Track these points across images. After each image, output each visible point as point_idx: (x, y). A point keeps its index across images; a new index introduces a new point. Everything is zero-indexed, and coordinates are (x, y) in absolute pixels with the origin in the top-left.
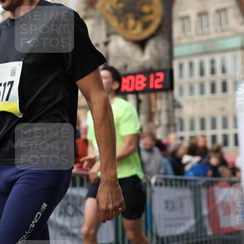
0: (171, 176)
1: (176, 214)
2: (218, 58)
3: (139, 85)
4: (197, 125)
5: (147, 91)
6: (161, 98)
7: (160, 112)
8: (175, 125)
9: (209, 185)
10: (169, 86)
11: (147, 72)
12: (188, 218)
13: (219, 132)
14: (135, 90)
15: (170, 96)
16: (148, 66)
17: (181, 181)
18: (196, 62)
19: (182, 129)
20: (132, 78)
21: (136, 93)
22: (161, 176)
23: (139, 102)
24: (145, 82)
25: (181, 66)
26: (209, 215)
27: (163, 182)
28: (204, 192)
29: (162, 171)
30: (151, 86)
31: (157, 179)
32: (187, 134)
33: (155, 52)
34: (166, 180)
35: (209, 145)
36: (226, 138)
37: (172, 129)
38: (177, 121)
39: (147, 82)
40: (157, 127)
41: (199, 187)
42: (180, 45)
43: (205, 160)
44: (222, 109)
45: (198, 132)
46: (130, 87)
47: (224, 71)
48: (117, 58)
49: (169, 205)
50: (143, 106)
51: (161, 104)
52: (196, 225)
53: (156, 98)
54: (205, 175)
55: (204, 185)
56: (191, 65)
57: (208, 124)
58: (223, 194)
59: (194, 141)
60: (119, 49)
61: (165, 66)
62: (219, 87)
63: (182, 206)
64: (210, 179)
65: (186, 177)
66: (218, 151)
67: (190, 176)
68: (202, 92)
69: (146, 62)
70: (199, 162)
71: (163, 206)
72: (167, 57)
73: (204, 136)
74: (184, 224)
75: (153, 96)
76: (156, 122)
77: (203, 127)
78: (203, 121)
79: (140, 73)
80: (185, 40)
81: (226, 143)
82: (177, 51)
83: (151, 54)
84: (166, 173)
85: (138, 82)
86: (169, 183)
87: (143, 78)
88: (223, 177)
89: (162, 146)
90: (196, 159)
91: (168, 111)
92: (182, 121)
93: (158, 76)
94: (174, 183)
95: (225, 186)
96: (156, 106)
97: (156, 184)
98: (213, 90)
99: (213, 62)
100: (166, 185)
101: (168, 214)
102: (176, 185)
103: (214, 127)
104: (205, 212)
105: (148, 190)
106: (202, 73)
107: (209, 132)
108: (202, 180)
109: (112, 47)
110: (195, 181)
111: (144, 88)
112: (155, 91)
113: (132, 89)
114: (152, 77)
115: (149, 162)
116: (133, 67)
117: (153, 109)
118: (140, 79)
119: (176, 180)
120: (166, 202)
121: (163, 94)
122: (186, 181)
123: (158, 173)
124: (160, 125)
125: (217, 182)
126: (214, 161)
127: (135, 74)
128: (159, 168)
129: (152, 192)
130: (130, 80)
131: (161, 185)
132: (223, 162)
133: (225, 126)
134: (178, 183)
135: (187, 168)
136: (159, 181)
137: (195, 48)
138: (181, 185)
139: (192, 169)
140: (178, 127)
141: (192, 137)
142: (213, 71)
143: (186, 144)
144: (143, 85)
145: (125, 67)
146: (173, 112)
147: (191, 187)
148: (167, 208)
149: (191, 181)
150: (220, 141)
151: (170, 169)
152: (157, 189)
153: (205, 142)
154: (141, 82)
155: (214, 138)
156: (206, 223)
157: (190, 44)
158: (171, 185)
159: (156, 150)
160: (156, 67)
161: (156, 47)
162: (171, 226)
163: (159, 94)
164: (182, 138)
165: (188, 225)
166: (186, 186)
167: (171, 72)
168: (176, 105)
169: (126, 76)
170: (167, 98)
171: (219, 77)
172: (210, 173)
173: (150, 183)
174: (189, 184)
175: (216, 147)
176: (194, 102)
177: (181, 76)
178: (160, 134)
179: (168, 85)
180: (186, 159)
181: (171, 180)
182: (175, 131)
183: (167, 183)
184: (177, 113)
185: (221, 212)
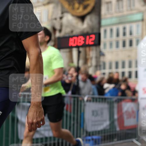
0: (97, 96)
1: (99, 118)
2: (128, 26)
3: (80, 43)
4: (114, 66)
5: (85, 46)
6: (93, 50)
7: (91, 58)
8: (100, 66)
9: (119, 101)
10: (98, 43)
11: (85, 35)
12: (105, 121)
13: (127, 70)
14: (77, 45)
15: (98, 49)
16: (85, 31)
17: (102, 99)
18: (115, 28)
19: (104, 68)
20: (76, 38)
21: (78, 47)
22: (91, 96)
23: (79, 52)
24: (83, 41)
25: (105, 31)
26: (118, 119)
27: (92, 100)
28: (116, 105)
29: (91, 93)
30: (87, 43)
31: (88, 98)
32: (107, 71)
33: (90, 23)
34: (93, 98)
35: (120, 78)
36: (130, 74)
37: (98, 68)
38: (102, 64)
39: (85, 41)
40: (89, 67)
41: (113, 102)
42: (106, 19)
43: (117, 86)
44: (129, 56)
45: (114, 70)
46: (74, 43)
47: (131, 34)
48: (67, 26)
49: (95, 113)
50: (82, 55)
51: (92, 53)
52: (110, 125)
53: (90, 50)
54: (117, 95)
55: (116, 101)
56: (111, 30)
57: (120, 65)
58: (127, 106)
59: (111, 75)
60: (68, 21)
61: (95, 31)
62: (127, 43)
63: (102, 113)
64: (119, 97)
65: (106, 96)
66: (125, 81)
67: (108, 96)
68: (117, 46)
69: (84, 29)
70: (114, 88)
71: (91, 113)
72: (97, 26)
73: (117, 73)
74: (102, 124)
75: (88, 49)
76: (89, 64)
77: (117, 67)
78: (117, 64)
79: (80, 35)
80: (108, 16)
81: (130, 76)
82: (103, 22)
83: (88, 24)
84: (93, 94)
85: (79, 41)
86: (95, 100)
87: (82, 38)
88: (128, 96)
90: (112, 86)
91: (96, 58)
92: (104, 64)
93: (91, 37)
94: (98, 100)
95: (128, 102)
96: (89, 55)
97: (87, 101)
98: (124, 45)
99: (124, 28)
100: (93, 101)
101: (93, 118)
102: (99, 101)
103: (123, 67)
104: (116, 117)
105: (83, 104)
106: (118, 35)
107: (120, 70)
108: (115, 98)
109: (64, 20)
110: (111, 99)
111: (83, 44)
112: (89, 46)
113: (75, 45)
114: (88, 37)
115: (84, 88)
116: (76, 32)
117: (88, 57)
118: (80, 39)
119: (99, 98)
120: (93, 112)
121: (94, 48)
122: (105, 99)
123: (89, 94)
124: (91, 66)
125: (124, 100)
126: (123, 87)
127: (77, 36)
128: (90, 91)
129: (85, 105)
130: (75, 40)
131: (90, 101)
132: (128, 88)
133: (130, 66)
134: (101, 100)
135: (107, 91)
136: (89, 99)
137: (114, 20)
138: (102, 101)
140: (102, 67)
141: (110, 73)
142: (124, 34)
143: (106, 77)
144: (82, 43)
145: (72, 32)
146: (99, 58)
147: (108, 102)
148: (93, 114)
149: (108, 99)
150: (127, 75)
151: (96, 92)
152: (88, 104)
153: (118, 76)
154: (81, 41)
155: (123, 73)
156: (116, 123)
157: (112, 18)
158: (96, 101)
159: (88, 81)
160: (90, 32)
161: (91, 20)
162: (95, 125)
163: (91, 48)
164: (104, 74)
165: (106, 124)
166: (105, 101)
167: (99, 35)
168: (101, 54)
169: (72, 37)
170: (96, 50)
171: (128, 37)
172: (120, 94)
173: (83, 100)
174: (107, 100)
175: (124, 78)
176: (112, 52)
177: (105, 37)
178: (91, 71)
180: (106, 86)
181: (96, 99)
182: (100, 69)
183: (94, 100)
184: (102, 59)
185: (125, 117)
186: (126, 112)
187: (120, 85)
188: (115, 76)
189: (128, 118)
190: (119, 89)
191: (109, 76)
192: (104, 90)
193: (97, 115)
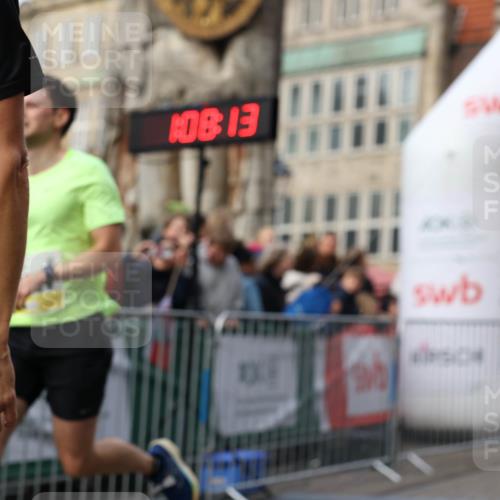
0: (257, 314)
1: (260, 389)
2: (372, 75)
3: (207, 131)
4: (320, 210)
5: (223, 142)
6: (250, 156)
7: (245, 186)
8: (273, 211)
9: (333, 331)
10: (268, 132)
11: (225, 103)
12: (283, 398)
13: (363, 225)
14: (197, 139)
15: (268, 152)
16: (228, 91)
17: (276, 323)
18: (328, 82)
19: (288, 219)
20: (193, 115)
21: (199, 145)
22: (237, 314)
23: (203, 164)
24: (219, 124)
25: (296, 92)
26: (328, 392)
27: (240, 326)
28: (320, 345)
29: (239, 303)
30: (232, 131)
31: (228, 319)
32: (297, 229)
33: (244, 63)
34: (245, 321)
35: (341, 252)
36: (375, 237)
37: (267, 218)
38: (279, 204)
39: (224, 124)
40: (236, 215)
41: (313, 335)
42: (298, 48)
43: (330, 281)
44: (373, 178)
45: (320, 225)
46: (188, 132)
47: (382, 100)
48: (165, 75)
49: (248, 372)
50: (212, 173)
51: (248, 168)
52: (300, 412)
53: (240, 156)
54: (326, 310)
55: (322, 331)
56: (317, 89)
57: (342, 208)
58: (360, 349)
59: (310, 243)
60: (170, 57)
61: (262, 91)
62: (370, 134)
63: (273, 373)
64: (334, 318)
65: (287, 316)
66: (357, 261)
67: (295, 314)
68: (335, 143)
69: (223, 84)
70: (317, 286)
71: (235, 373)
72: (268, 74)
73: (332, 234)
74: (274, 410)
75: (233, 152)
76: (236, 205)
77: (330, 215)
78: (331, 203)
79: (211, 105)
80: (308, 39)
81: (374, 246)
82: (290, 61)
83: (237, 68)
84: (247, 308)
85: (204, 124)
86: (251, 327)
87: (215, 115)
89: (243, 254)
90: (310, 280)
91: (262, 182)
92: (288, 203)
93: (247, 111)
94: (261, 327)
95: (365, 333)
96: (237, 172)
97: (224, 330)
98: (358, 140)
99: (361, 83)
100: (245, 332)
101: (244, 391)
102: (266, 333)
103: (353, 214)
104: (320, 384)
105: (208, 342)
106: (338, 105)
107: (342, 225)
108: (319, 321)
109: (157, 53)
110: (304, 323)
111: (217, 136)
112: (239, 141)
113: (190, 138)
114: (234, 113)
115: (214, 285)
116: (197, 93)
117: (232, 179)
118: (209, 119)
119: (266, 322)
120: (243, 368)
121: (255, 149)
122: (286, 324)
123: (231, 307)
124: (243, 211)
125: (348, 326)
126: (349, 283)
127: (199, 108)
128: (235, 297)
129: (215, 346)
130: (189, 121)
131: (234, 331)
132: (367, 286)
133: (375, 212)
134: (271, 328)
135: (292, 297)
136: (232, 324)
137: (327, 55)
138: (276, 331)
139: (302, 299)
140: (280, 215)
141: (306, 236)
142: (360, 102)
143: (294, 249)
144: (216, 130)
145: (182, 93)
146: (272, 185)
147: (295, 336)
148: (243, 377)
149: (296, 323)
150: (363, 242)
151: (255, 299)
152: (226, 341)
154: (210, 124)
155: (351, 236)
156: (320, 406)
157: (319, 46)
158: (256, 331)
159: (231, 262)
160: (244, 93)
161: (248, 53)
162: (247, 414)
163: (247, 149)
164: (286, 238)
165: (285, 410)
166: (285, 332)
167: (274, 103)
168: (279, 170)
169: (180, 111)
170: (262, 157)
171: (372, 111)
172: (336, 306)
173: (212, 327)
174: (291, 329)
175: (353, 253)
176: (316, 164)
177: (294, 111)
178: (241, 230)
179: (266, 130)
180: (291, 278)
181: (256, 323)
182: (273, 223)
183: (247, 327)
184: (281, 187)
185: (351, 383)
186: (357, 367)
187: (340, 276)
188: (324, 247)
189: (360, 388)
190: (335, 288)
191: (303, 243)
192: (283, 293)
193: (257, 378)
